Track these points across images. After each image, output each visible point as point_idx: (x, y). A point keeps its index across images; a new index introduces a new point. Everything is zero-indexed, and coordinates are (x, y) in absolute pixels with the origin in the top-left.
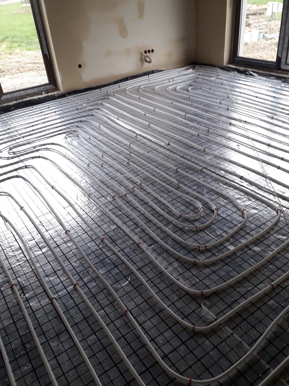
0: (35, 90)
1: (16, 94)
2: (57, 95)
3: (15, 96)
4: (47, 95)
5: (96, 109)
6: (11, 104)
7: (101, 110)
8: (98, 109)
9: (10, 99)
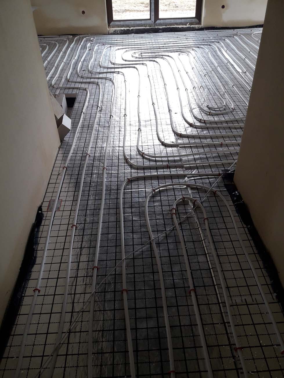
0: (183, 21)
1: (167, 21)
2: (197, 28)
3: (167, 22)
4: (189, 26)
5: (217, 42)
6: (161, 27)
7: (220, 43)
8: (219, 42)
9: (162, 24)
